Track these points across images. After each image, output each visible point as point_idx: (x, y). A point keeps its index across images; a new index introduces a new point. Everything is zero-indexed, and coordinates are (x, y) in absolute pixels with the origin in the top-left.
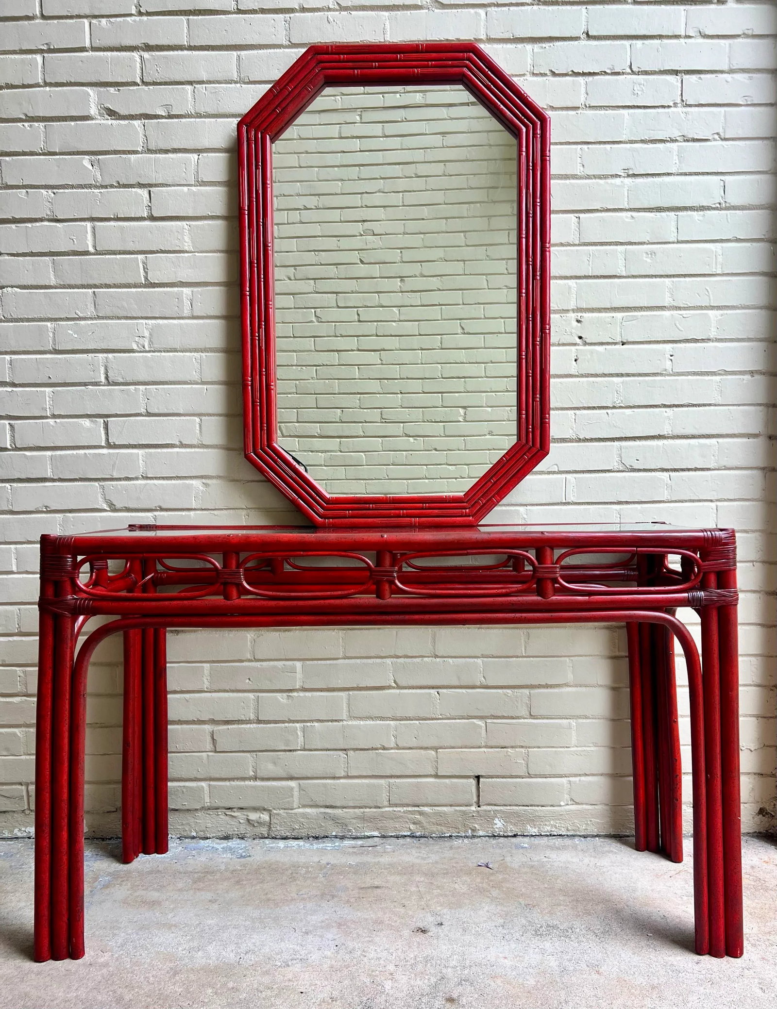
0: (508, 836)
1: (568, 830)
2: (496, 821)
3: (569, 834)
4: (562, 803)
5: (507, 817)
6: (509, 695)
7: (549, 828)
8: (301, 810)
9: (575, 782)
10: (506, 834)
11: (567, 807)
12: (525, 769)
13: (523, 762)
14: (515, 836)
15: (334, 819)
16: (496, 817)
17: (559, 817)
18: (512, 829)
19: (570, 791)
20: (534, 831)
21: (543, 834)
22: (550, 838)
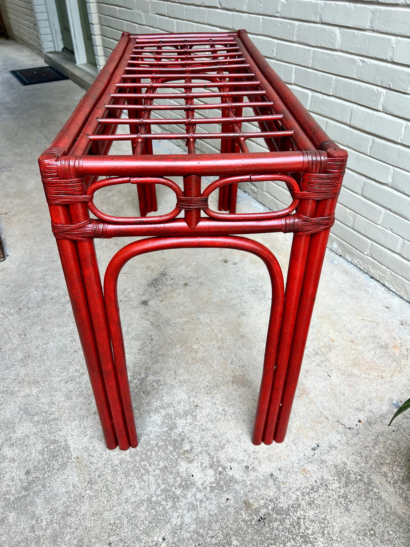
0: (337, 254)
1: (364, 269)
2: (334, 243)
3: (365, 271)
4: (365, 253)
5: (340, 244)
6: (354, 177)
7: (356, 262)
8: (266, 194)
9: (374, 246)
10: (337, 252)
11: (367, 256)
12: (352, 224)
13: (352, 219)
14: (341, 256)
15: (276, 204)
16: (335, 241)
17: (362, 259)
18: (340, 251)
19: (371, 249)
20: (350, 259)
21: (353, 263)
22: (355, 267)
